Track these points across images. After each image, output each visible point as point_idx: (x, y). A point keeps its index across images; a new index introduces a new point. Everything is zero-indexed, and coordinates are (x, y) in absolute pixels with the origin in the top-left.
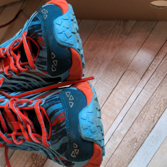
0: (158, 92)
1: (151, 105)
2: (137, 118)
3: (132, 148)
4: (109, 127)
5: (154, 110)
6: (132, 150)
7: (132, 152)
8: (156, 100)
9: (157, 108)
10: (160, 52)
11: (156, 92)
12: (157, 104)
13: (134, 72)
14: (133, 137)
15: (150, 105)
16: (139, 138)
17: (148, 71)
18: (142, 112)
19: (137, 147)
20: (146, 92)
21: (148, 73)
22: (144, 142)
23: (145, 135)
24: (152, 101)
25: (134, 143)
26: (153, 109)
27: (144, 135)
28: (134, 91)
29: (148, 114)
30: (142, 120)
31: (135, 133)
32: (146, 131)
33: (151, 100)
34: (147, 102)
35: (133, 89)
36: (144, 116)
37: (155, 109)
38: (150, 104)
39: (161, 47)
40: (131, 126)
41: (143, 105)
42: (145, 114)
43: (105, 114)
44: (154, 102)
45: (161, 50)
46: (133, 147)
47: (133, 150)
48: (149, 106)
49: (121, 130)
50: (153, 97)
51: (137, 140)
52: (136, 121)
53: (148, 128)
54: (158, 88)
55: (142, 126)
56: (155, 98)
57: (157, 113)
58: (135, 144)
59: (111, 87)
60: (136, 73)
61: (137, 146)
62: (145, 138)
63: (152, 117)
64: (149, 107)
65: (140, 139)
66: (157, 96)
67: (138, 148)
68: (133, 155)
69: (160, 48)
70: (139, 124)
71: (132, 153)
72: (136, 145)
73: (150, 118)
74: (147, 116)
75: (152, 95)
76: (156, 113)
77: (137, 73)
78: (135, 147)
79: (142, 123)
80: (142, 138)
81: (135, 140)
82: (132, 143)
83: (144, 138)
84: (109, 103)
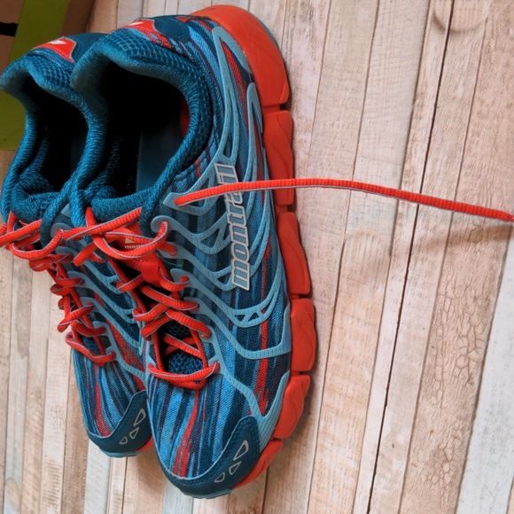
0: (449, 277)
1: (446, 329)
2: (421, 381)
3: (441, 482)
4: (362, 430)
5: (460, 343)
6: (445, 488)
7: (446, 495)
8: (452, 307)
9: (464, 332)
10: (409, 144)
11: (444, 279)
12: (461, 317)
13: (364, 236)
14: (433, 446)
15: (443, 330)
16: (450, 445)
17: (399, 221)
18: (429, 360)
19: (454, 477)
20: (418, 290)
21: (401, 225)
22: (467, 455)
23: (463, 430)
24: (444, 314)
25: (442, 466)
26: (456, 339)
27: (459, 433)
28: (384, 297)
29: (446, 360)
30: (437, 386)
31: (432, 432)
32: (460, 418)
33: (438, 311)
34: (432, 323)
35: (380, 291)
36: (439, 369)
37: (460, 337)
38: (441, 324)
39: (406, 127)
40: (416, 412)
41: (424, 334)
42: (440, 361)
43: (340, 394)
44: (450, 314)
45: (411, 137)
46: (443, 478)
47: (447, 487)
48: (440, 331)
49: (393, 433)
50: (442, 298)
51: (445, 455)
52: (422, 393)
53: (464, 406)
54: (445, 267)
55: (444, 404)
56: (448, 301)
57: (470, 349)
58: (446, 467)
59: (327, 307)
60: (370, 238)
61: (452, 473)
62: (466, 443)
63: (461, 369)
64: (442, 336)
65: (453, 448)
66: (450, 293)
67: (459, 478)
68: (454, 507)
69: (406, 133)
70: (434, 400)
71: (446, 500)
72: (449, 472)
73: (457, 371)
74: (446, 368)
75: (437, 294)
76: (468, 352)
77: (373, 237)
78: (448, 479)
79: (440, 393)
80: (458, 443)
81: (441, 453)
82: (437, 465)
83: (463, 442)
84: (339, 356)
